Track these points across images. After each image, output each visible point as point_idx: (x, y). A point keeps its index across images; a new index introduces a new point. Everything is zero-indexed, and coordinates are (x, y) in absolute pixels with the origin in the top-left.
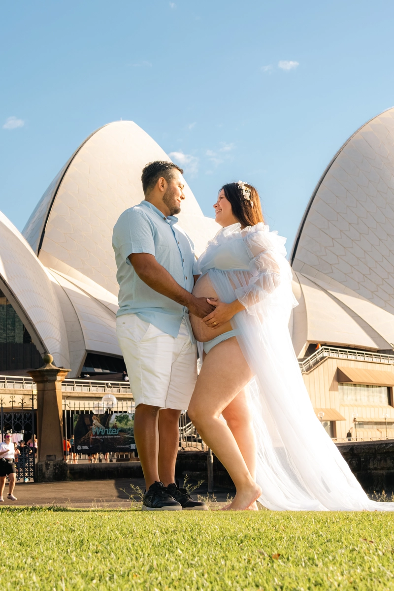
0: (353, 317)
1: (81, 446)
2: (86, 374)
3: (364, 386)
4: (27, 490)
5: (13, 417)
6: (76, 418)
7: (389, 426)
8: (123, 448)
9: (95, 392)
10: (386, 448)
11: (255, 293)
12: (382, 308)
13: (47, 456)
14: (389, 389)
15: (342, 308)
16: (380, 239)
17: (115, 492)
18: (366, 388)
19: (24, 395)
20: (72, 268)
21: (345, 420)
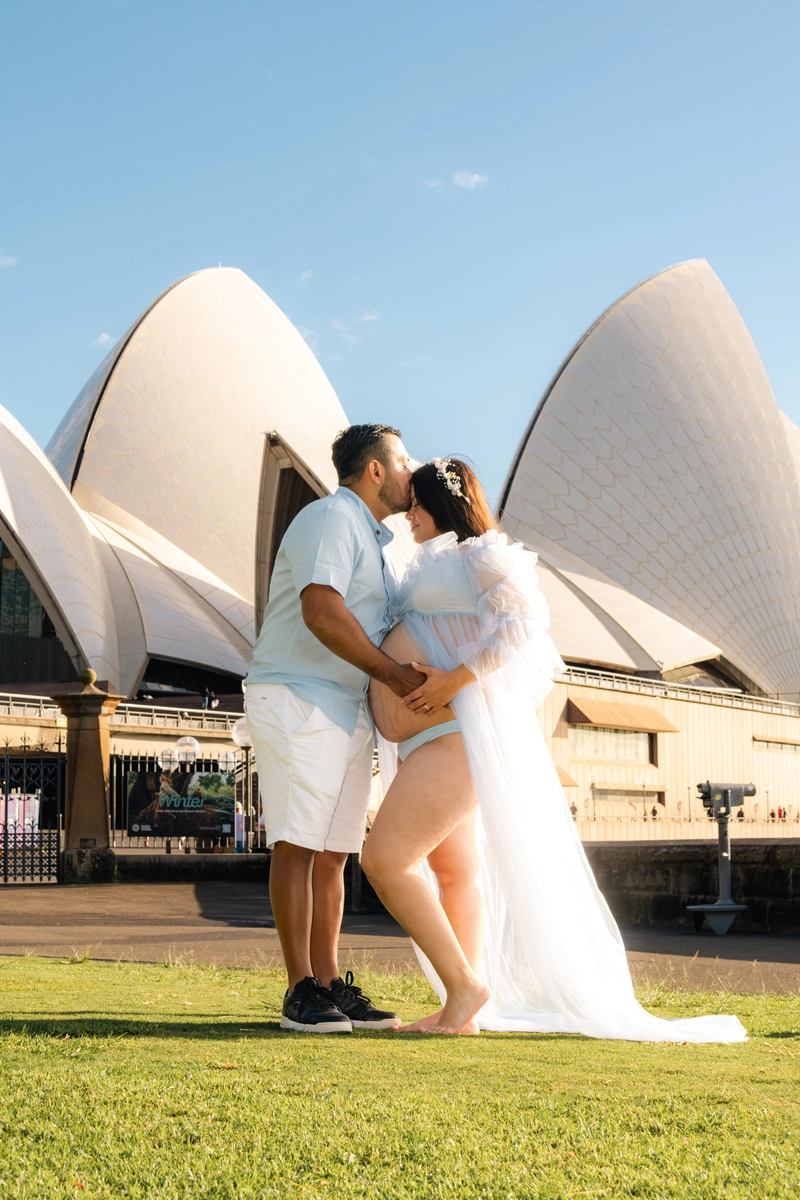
0: (596, 615)
1: (140, 825)
2: (147, 695)
3: (610, 730)
4: (46, 898)
5: (25, 771)
6: (132, 777)
7: (649, 798)
8: (210, 831)
9: (161, 726)
10: (656, 854)
11: (493, 650)
12: (645, 600)
13: (81, 840)
14: (652, 738)
15: (580, 598)
16: (647, 486)
17: (194, 907)
18: (613, 735)
19: (41, 727)
20: (129, 515)
21: (577, 786)
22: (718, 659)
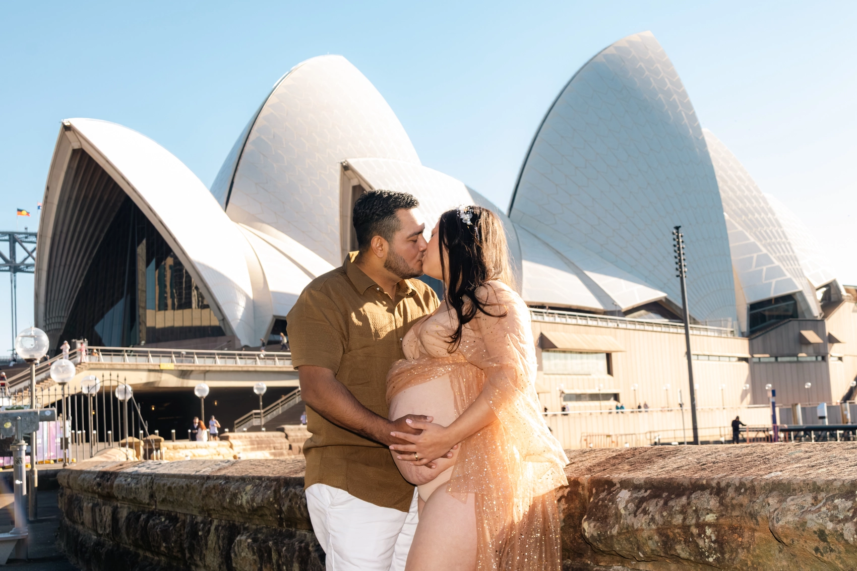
3: (576, 352)
9: (243, 365)
14: (609, 356)
16: (611, 185)
19: (150, 370)
22: (664, 300)
